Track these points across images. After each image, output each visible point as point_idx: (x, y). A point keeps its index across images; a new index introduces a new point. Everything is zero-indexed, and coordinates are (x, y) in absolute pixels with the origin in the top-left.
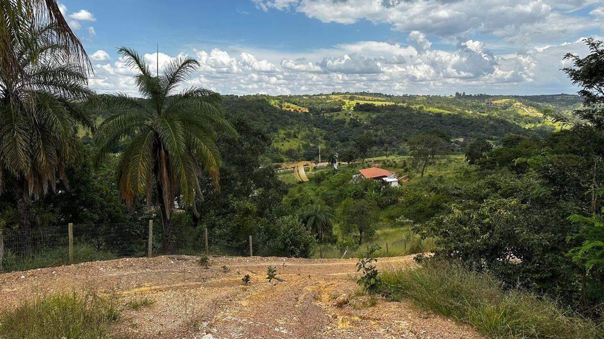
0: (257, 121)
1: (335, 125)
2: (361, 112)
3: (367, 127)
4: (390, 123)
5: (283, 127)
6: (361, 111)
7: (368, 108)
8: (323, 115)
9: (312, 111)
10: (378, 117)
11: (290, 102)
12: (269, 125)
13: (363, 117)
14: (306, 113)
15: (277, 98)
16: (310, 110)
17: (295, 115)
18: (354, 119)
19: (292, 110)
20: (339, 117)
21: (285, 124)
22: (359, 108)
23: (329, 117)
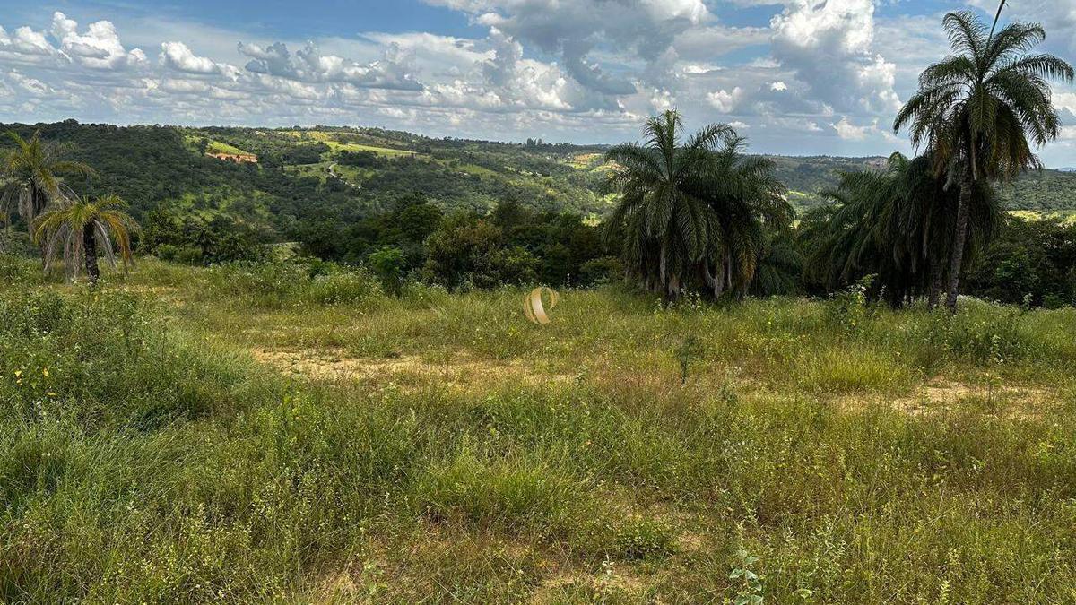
0: (139, 179)
1: (299, 186)
2: (348, 167)
3: (354, 193)
4: (390, 188)
5: (194, 189)
6: (350, 164)
7: (361, 160)
8: (283, 169)
9: (263, 160)
10: (375, 177)
11: (225, 142)
12: (160, 186)
13: (350, 175)
14: (250, 164)
15: (198, 132)
16: (260, 158)
17: (228, 168)
18: (333, 178)
19: (223, 158)
20: (310, 174)
21: (198, 183)
22: (347, 159)
23: (291, 173)
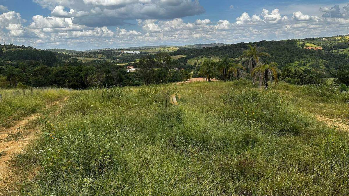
0: (281, 57)
8: (332, 51)
9: (325, 48)
11: (311, 43)
14: (320, 50)
15: (302, 40)
17: (311, 52)
19: (310, 49)
20: (343, 53)
21: (300, 58)
23: (335, 53)
